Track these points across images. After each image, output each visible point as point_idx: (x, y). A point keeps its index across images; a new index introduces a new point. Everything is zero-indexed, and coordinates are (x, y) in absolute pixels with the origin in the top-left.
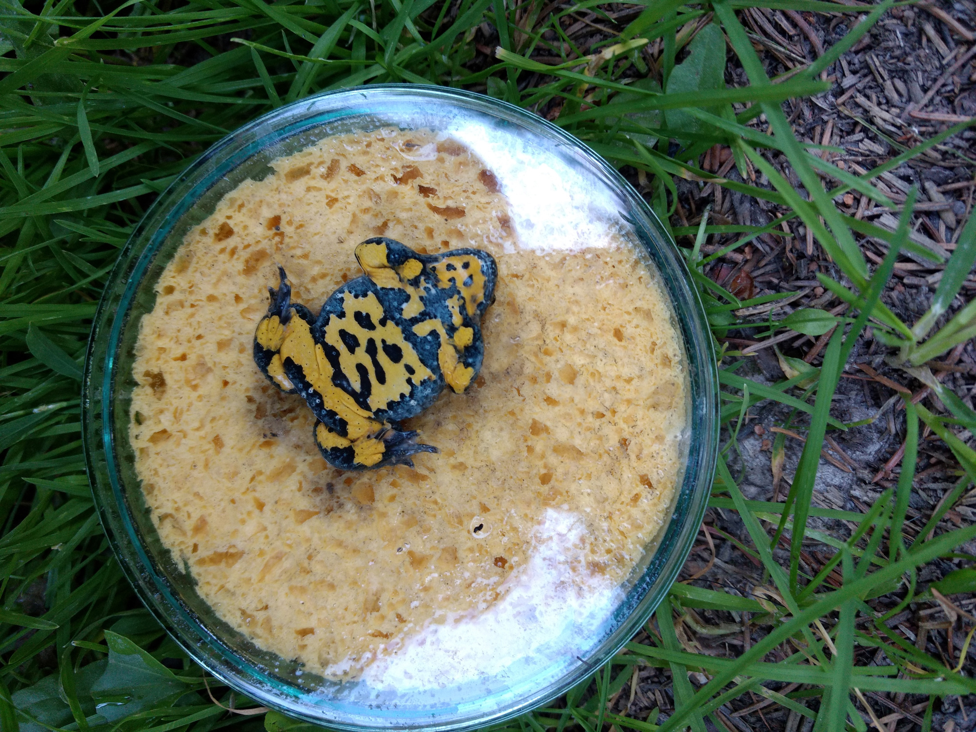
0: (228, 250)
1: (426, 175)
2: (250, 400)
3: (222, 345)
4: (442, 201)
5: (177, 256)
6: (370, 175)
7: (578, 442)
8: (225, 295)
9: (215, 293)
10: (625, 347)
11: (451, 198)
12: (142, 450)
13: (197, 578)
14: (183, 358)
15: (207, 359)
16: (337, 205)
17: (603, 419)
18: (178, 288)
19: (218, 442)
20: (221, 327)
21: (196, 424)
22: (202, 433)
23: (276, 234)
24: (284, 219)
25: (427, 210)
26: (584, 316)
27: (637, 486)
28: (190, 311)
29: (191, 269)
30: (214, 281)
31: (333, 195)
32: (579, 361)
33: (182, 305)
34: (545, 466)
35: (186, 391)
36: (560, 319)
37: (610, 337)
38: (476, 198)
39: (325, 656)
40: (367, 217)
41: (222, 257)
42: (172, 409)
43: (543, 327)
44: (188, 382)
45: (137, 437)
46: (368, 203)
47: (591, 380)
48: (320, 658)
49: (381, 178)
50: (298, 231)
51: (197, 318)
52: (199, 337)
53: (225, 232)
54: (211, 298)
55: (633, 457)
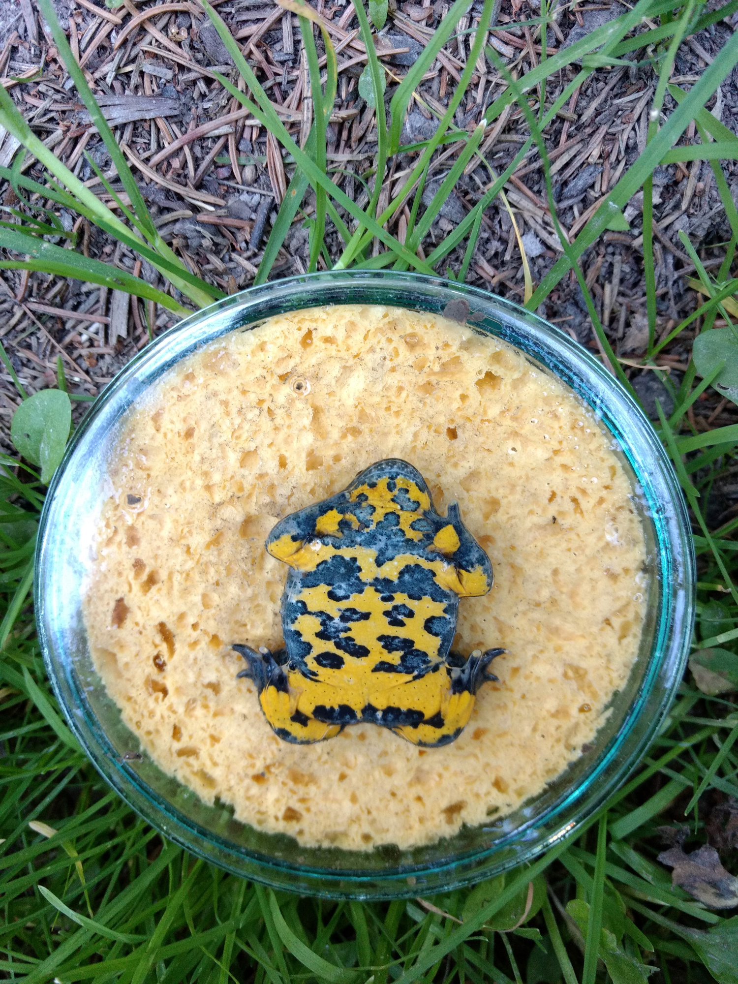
0: (304, 805)
1: (146, 673)
3: (390, 772)
4: (160, 648)
5: (333, 845)
6: (173, 720)
7: (307, 421)
8: (345, 790)
9: (347, 798)
10: (197, 423)
11: (153, 642)
12: (519, 793)
13: (611, 694)
14: (419, 799)
15: (409, 779)
16: (216, 734)
17: (273, 408)
18: (361, 832)
20: (375, 781)
21: (472, 760)
22: (478, 752)
23: (269, 773)
24: (253, 772)
25: (176, 656)
26: (190, 473)
28: (375, 812)
29: (339, 829)
30: (337, 804)
31: (208, 741)
32: (233, 458)
34: (344, 438)
35: (447, 782)
36: (204, 493)
38: (141, 621)
40: (212, 705)
42: (469, 787)
43: (221, 504)
45: (509, 805)
46: (199, 709)
47: (244, 437)
49: (171, 709)
50: (255, 755)
51: (377, 803)
52: (393, 794)
54: (354, 799)
55: (291, 363)
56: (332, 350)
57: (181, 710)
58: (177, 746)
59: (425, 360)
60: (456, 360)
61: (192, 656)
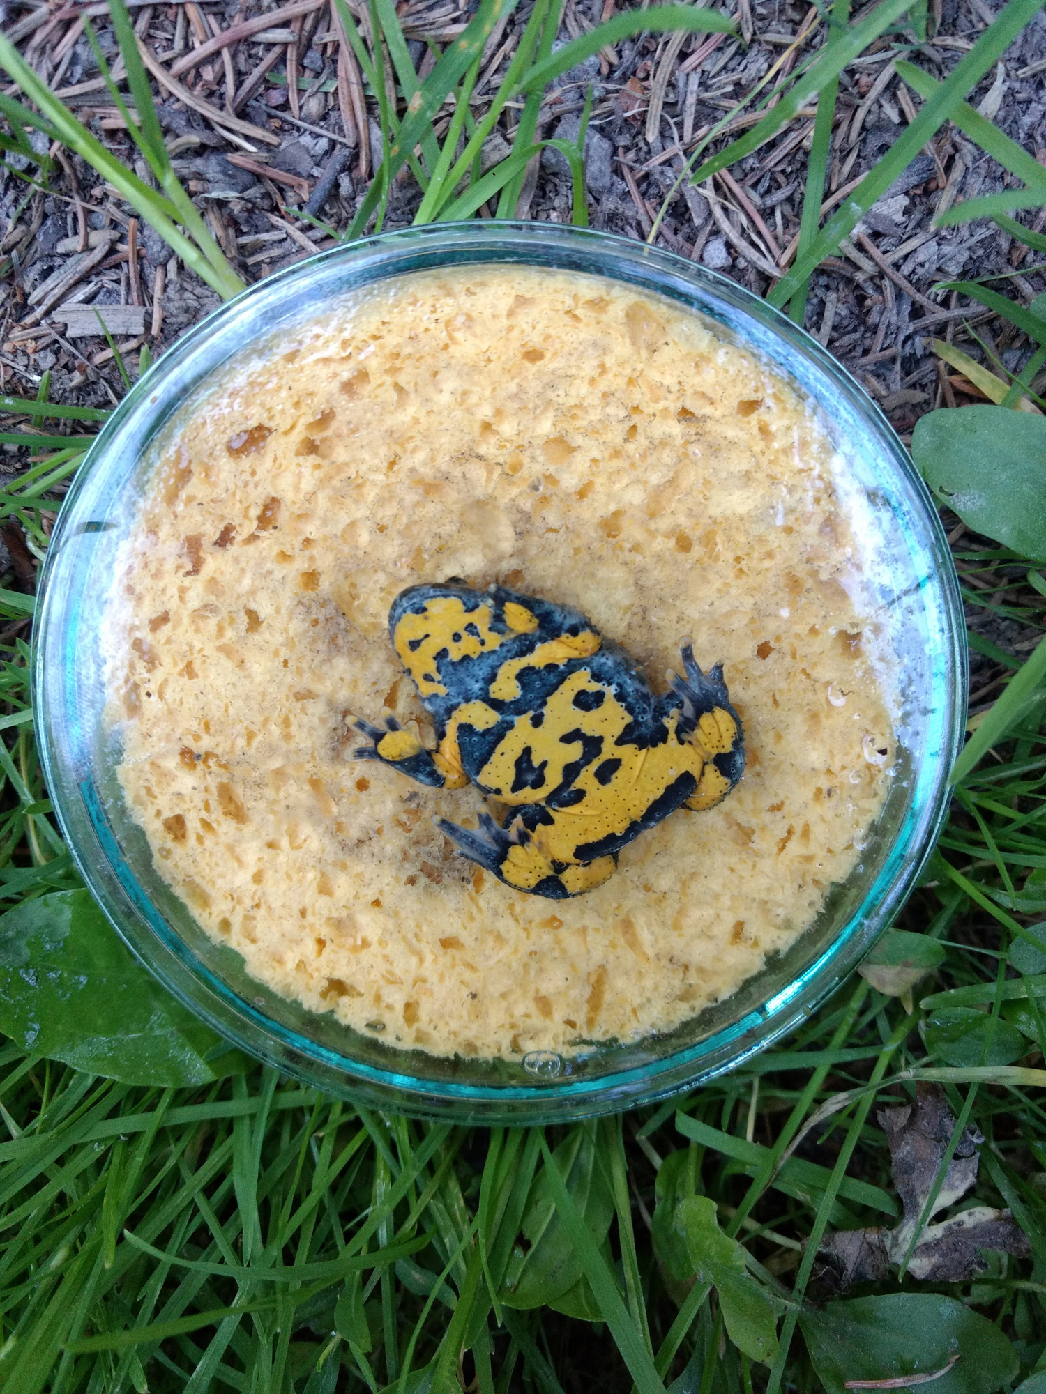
0: (201, 831)
1: (202, 530)
2: (412, 881)
3: (325, 889)
4: (247, 523)
5: (184, 899)
6: (173, 604)
7: (655, 479)
8: (260, 859)
9: (253, 870)
10: (555, 354)
11: (247, 509)
12: (418, 1039)
13: (608, 1037)
14: (321, 943)
15: (335, 914)
16: (197, 665)
17: (640, 430)
18: (228, 915)
19: (448, 943)
20: (300, 881)
21: (414, 960)
22: (429, 958)
23: (205, 761)
24: (189, 742)
25: (251, 549)
26: (488, 392)
27: (749, 423)
28: (262, 912)
29: (209, 889)
30: (236, 864)
31: (181, 666)
32: (545, 427)
33: (248, 918)
34: (667, 535)
35: (366, 957)
36: (477, 428)
37: (532, 369)
38: (261, 472)
39: (779, 921)
40: (229, 634)
41: (209, 842)
42: (382, 982)
43: (479, 457)
44: (355, 949)
45: (398, 1038)
46: (212, 623)
47: (579, 423)
48: (778, 928)
49: (182, 591)
50: (212, 730)
51: (276, 904)
52: (303, 913)
53: (177, 826)
54: (258, 878)
55: (708, 410)
56: (758, 448)
57: (192, 603)
58: (144, 634)
59: (824, 557)
61: (269, 566)
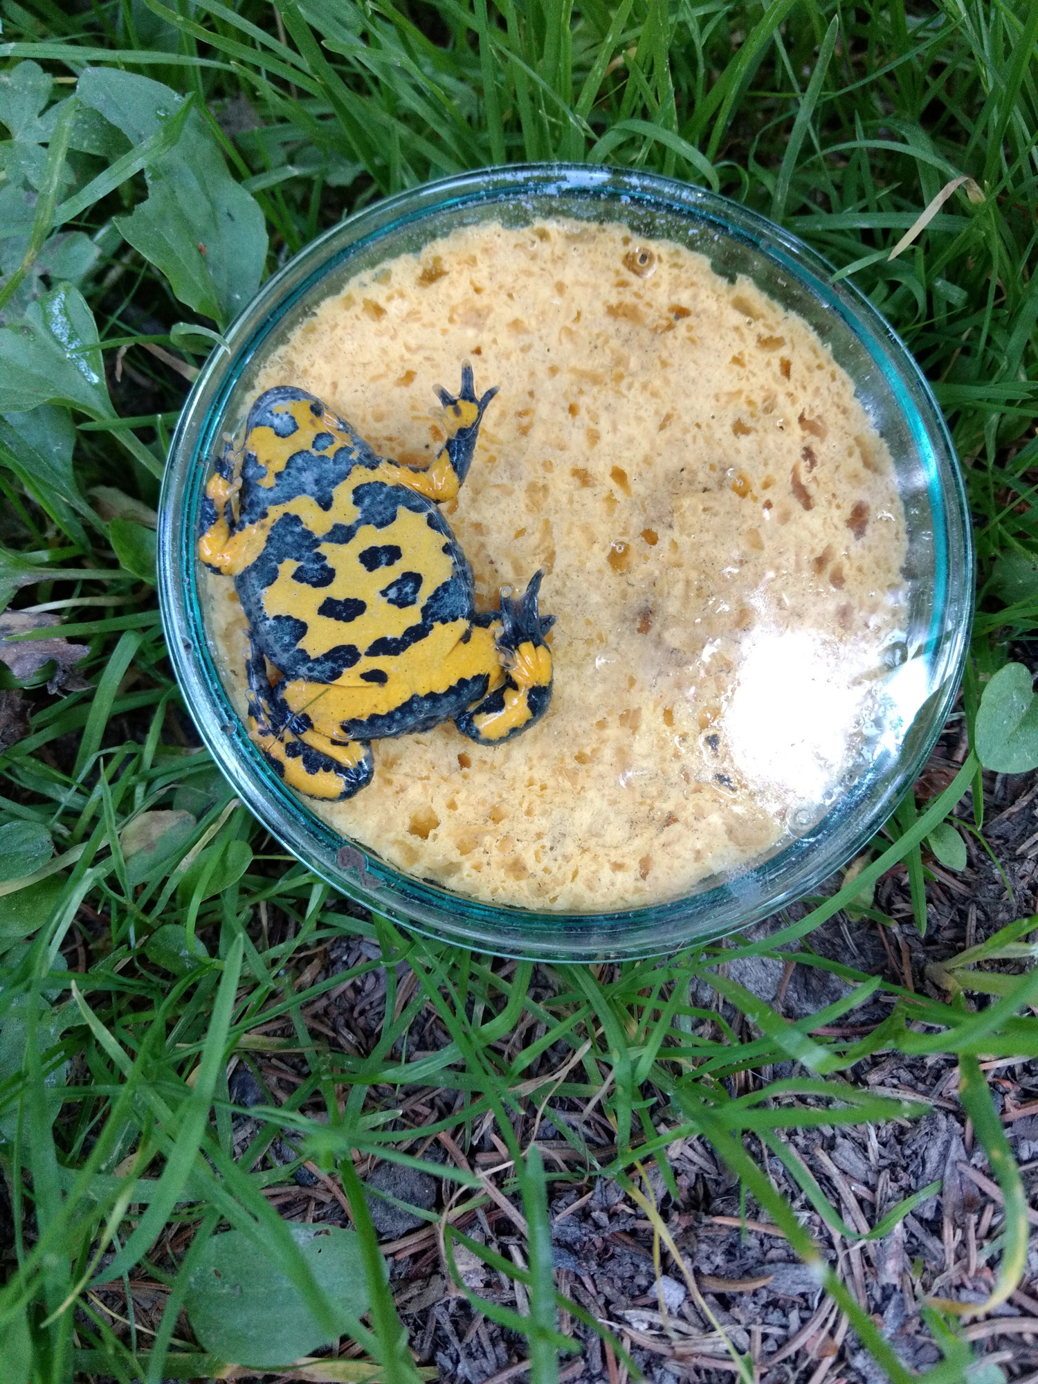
0: (621, 278)
1: (825, 444)
3: (516, 325)
4: (810, 476)
5: (584, 225)
6: (790, 386)
8: (574, 300)
9: (569, 288)
11: (817, 485)
12: (349, 299)
14: (478, 290)
15: (492, 316)
16: (737, 368)
17: (684, 783)
18: (551, 244)
19: (409, 377)
21: (413, 343)
22: (407, 355)
23: (669, 320)
24: (691, 320)
25: (789, 467)
27: (634, 860)
28: (534, 270)
29: (578, 248)
30: (582, 280)
31: (747, 358)
34: (595, 751)
35: (444, 312)
38: (835, 512)
40: (745, 407)
42: (415, 307)
44: (453, 309)
45: (361, 284)
46: (759, 401)
49: (794, 400)
50: (688, 342)
51: (530, 282)
52: (510, 296)
54: (560, 287)
55: (663, 838)
56: (615, 856)
57: (782, 399)
58: (784, 352)
59: (502, 848)
60: (464, 849)
61: (770, 468)
